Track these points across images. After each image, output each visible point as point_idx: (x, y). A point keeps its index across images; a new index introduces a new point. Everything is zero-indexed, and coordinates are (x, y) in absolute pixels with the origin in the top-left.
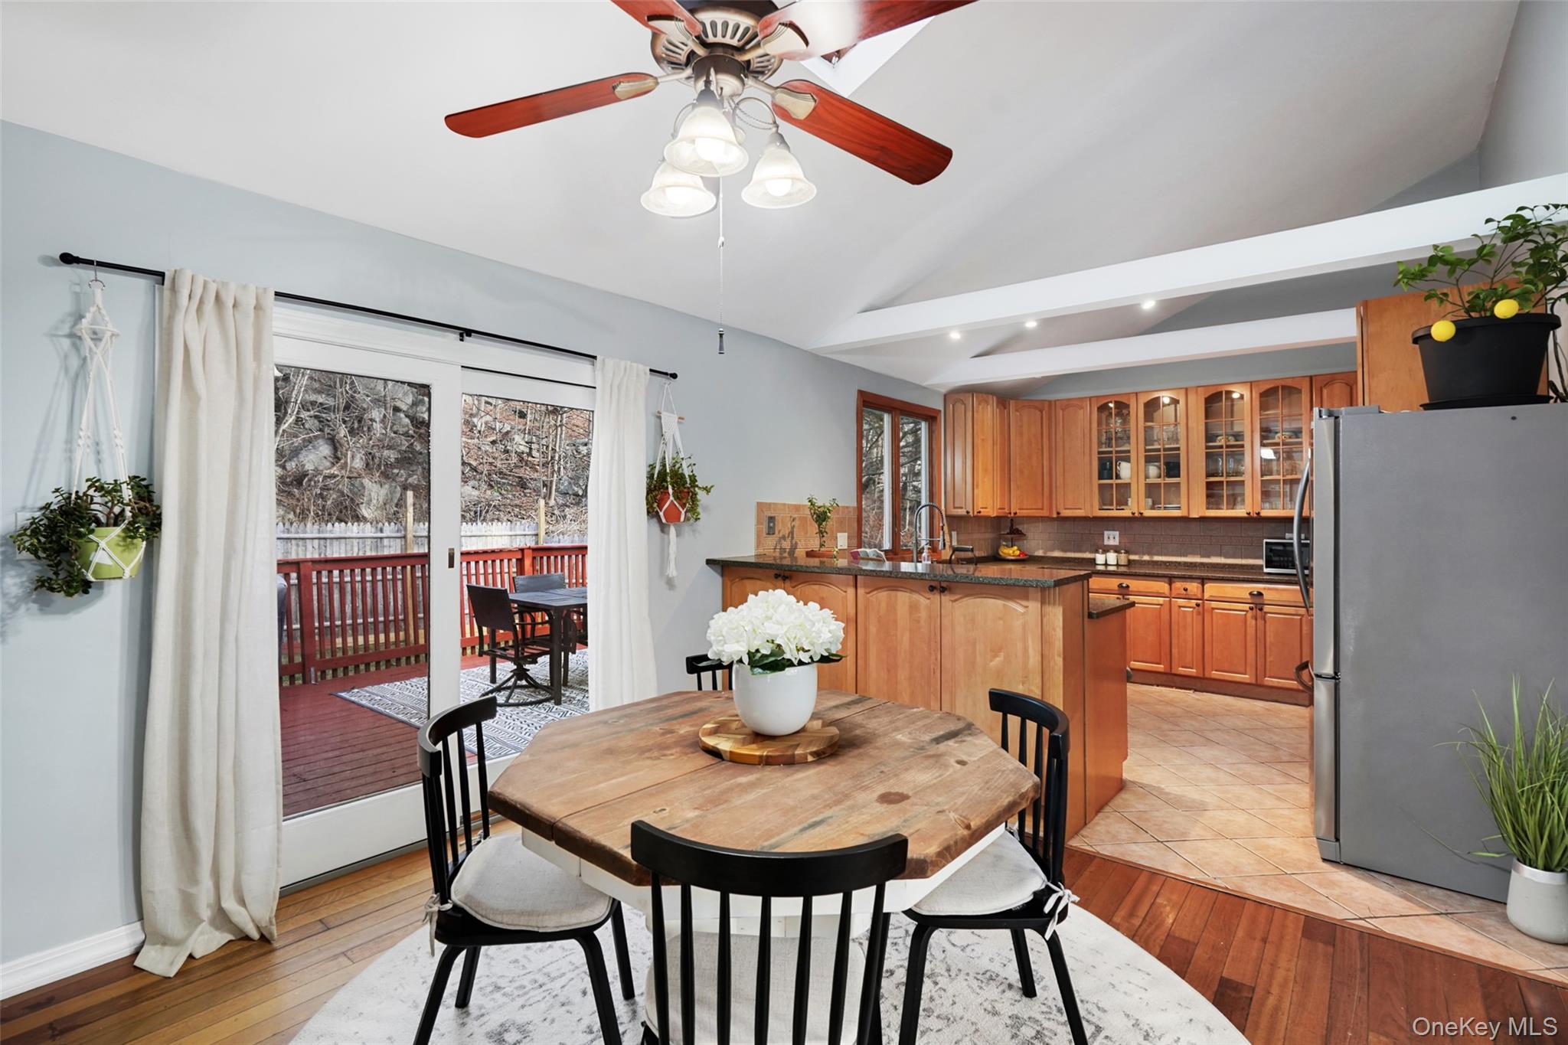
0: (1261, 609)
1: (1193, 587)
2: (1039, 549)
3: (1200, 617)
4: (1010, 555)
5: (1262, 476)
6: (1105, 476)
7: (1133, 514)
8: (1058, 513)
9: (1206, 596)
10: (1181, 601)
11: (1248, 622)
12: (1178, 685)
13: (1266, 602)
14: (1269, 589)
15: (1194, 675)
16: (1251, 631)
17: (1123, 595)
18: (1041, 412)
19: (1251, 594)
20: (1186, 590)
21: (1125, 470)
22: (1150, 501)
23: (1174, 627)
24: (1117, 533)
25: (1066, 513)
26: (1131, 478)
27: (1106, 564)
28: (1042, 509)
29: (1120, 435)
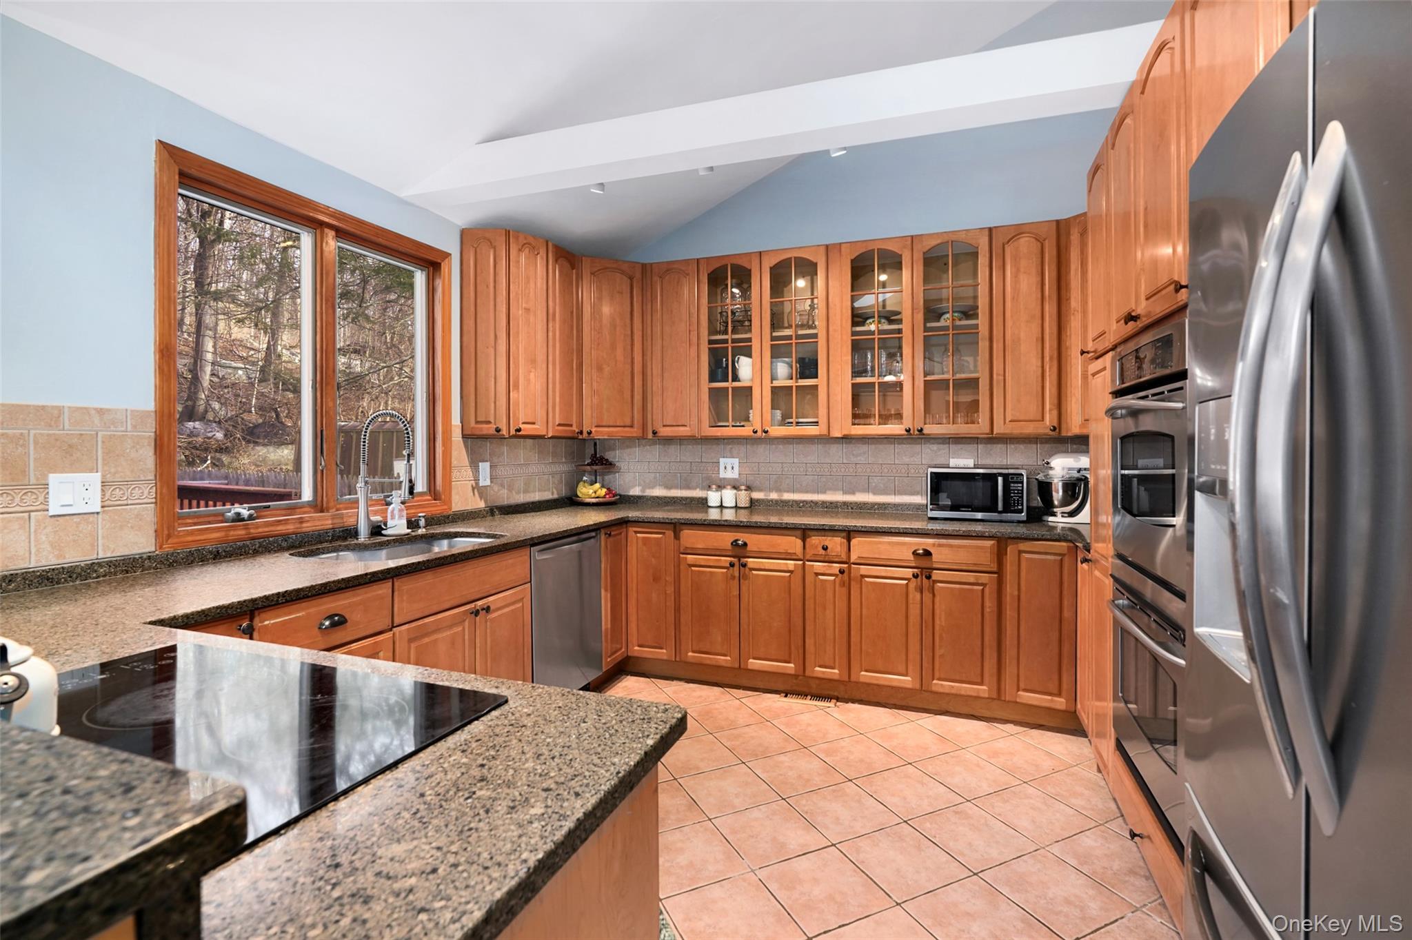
0: (929, 577)
1: (836, 544)
2: (634, 486)
3: (845, 590)
4: (590, 497)
5: (925, 377)
6: (720, 377)
7: (755, 432)
8: (654, 433)
9: (853, 558)
10: (818, 566)
11: (911, 596)
12: (814, 691)
13: (935, 566)
14: (940, 545)
15: (836, 677)
16: (914, 611)
17: (739, 558)
18: (631, 278)
19: (915, 553)
20: (825, 548)
21: (745, 367)
22: (778, 413)
23: (810, 604)
24: (736, 461)
25: (665, 432)
26: (752, 380)
27: (721, 507)
28: (632, 426)
29: (739, 316)
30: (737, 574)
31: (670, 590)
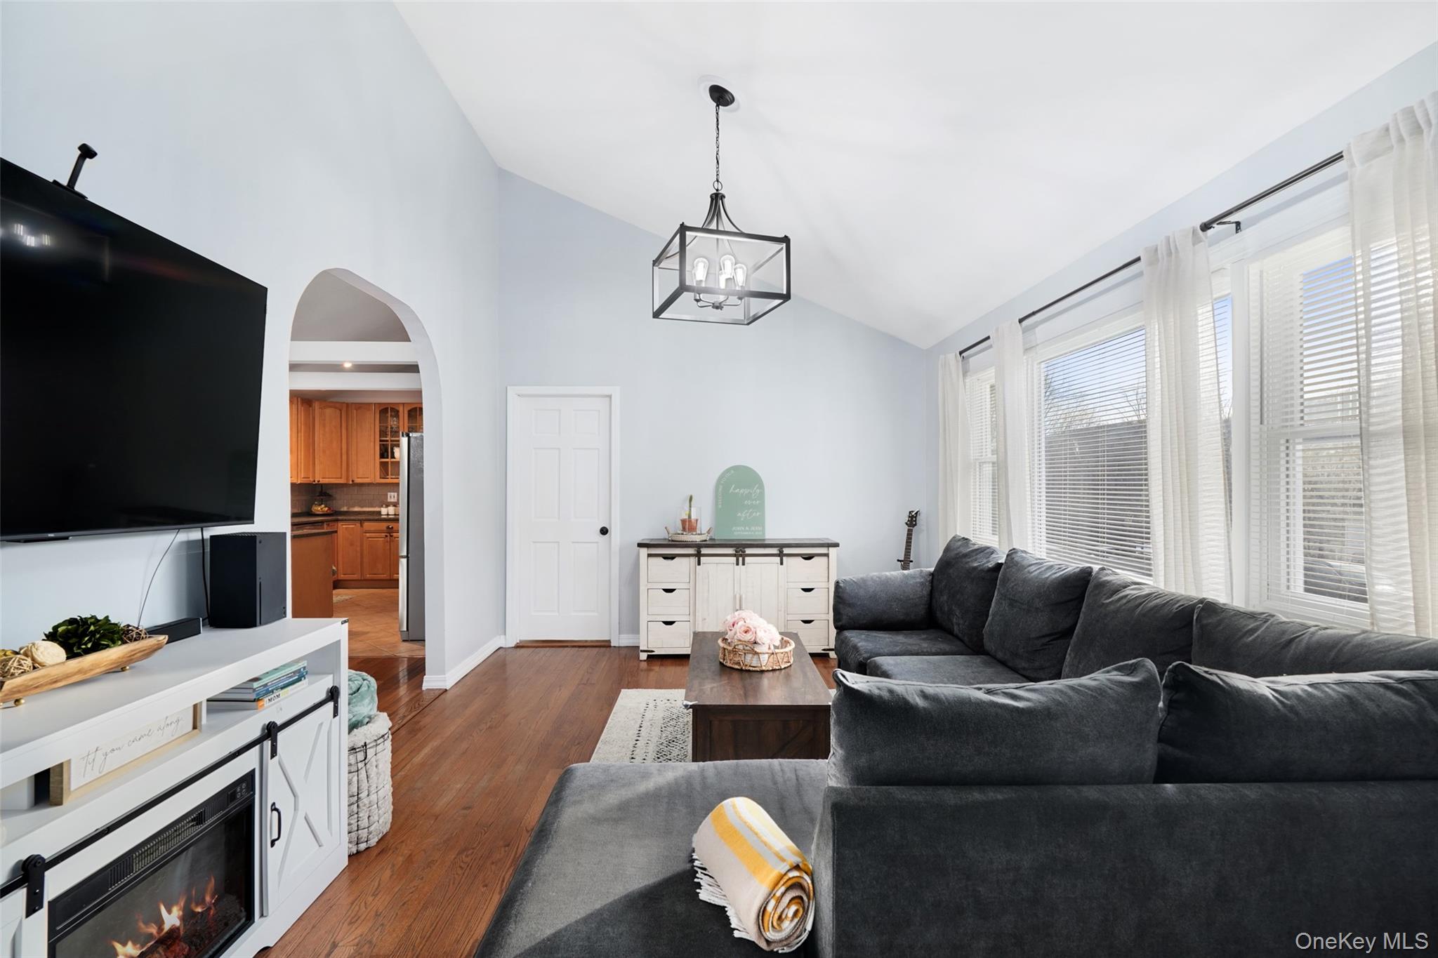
2: (345, 507)
4: (319, 511)
6: (385, 456)
8: (353, 481)
18: (341, 410)
21: (398, 452)
24: (395, 494)
25: (358, 481)
28: (341, 478)
29: (395, 429)
30: (389, 540)
31: (358, 549)
